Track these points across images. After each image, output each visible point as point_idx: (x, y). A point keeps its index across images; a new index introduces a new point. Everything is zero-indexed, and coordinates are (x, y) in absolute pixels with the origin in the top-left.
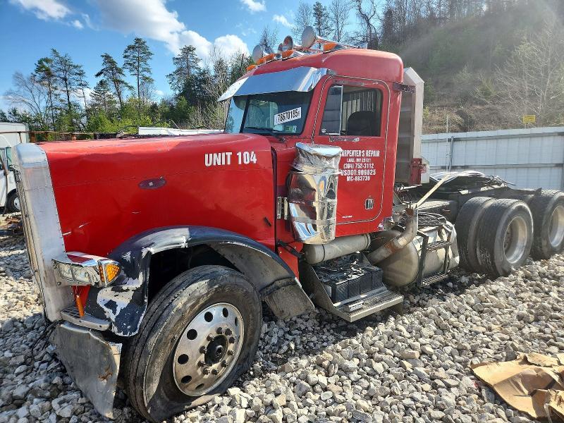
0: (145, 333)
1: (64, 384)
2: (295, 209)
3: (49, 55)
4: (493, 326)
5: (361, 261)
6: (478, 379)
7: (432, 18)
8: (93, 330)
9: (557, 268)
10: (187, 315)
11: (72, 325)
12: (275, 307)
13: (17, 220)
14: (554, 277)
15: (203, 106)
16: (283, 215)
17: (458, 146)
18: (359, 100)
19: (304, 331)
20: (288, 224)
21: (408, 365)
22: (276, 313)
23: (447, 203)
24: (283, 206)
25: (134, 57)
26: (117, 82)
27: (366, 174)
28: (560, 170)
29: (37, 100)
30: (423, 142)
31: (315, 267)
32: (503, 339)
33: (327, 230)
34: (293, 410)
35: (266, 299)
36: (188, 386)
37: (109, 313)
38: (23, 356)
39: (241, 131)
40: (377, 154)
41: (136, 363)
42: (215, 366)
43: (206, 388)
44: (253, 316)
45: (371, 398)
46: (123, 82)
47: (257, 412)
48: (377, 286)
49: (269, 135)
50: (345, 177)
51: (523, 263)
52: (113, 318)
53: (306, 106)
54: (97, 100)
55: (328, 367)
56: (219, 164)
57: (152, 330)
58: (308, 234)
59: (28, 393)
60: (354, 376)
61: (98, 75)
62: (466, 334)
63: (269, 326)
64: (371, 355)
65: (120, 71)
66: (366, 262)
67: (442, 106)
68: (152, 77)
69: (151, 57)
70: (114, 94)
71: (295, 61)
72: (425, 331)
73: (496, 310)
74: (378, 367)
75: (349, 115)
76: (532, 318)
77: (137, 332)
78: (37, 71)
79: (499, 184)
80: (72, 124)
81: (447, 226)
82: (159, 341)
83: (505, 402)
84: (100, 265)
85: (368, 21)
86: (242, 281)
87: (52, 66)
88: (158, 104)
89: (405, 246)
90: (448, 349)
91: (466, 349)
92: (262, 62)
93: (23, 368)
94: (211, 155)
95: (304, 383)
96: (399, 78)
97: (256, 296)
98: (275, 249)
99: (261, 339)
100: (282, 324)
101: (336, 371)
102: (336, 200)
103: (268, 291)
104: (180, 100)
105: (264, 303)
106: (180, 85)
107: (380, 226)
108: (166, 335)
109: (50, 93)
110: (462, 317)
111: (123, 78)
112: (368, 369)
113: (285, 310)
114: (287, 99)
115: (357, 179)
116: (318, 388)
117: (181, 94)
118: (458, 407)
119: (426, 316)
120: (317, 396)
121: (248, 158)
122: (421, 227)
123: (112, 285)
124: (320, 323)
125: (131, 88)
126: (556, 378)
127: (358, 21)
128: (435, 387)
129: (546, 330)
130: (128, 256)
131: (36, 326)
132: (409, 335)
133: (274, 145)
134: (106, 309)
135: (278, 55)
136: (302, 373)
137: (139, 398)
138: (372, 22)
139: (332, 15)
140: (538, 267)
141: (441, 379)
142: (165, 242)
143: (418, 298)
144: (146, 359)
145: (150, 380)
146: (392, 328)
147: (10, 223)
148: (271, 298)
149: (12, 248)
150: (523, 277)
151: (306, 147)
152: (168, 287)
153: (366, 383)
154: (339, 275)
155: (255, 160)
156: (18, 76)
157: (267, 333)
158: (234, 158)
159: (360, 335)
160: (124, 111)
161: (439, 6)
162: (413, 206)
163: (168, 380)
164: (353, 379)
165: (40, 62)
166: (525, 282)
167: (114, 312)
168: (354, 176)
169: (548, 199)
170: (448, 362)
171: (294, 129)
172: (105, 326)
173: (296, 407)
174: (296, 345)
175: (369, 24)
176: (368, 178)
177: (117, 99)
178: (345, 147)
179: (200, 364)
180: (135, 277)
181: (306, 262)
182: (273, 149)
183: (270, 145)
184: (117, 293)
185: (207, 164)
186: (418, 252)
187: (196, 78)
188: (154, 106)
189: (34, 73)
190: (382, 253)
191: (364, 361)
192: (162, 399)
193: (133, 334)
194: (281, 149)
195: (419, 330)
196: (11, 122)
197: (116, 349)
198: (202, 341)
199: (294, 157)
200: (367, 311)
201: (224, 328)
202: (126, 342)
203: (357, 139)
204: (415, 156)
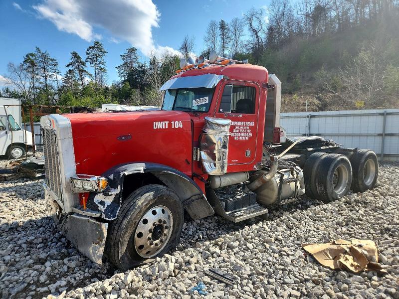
0: (121, 218)
1: (68, 253)
2: (204, 155)
3: (34, 51)
4: (320, 227)
5: (243, 189)
6: (305, 251)
7: (300, 33)
8: (92, 218)
9: (367, 197)
10: (143, 210)
11: (78, 215)
12: (191, 212)
13: (18, 164)
14: (365, 203)
15: (142, 89)
16: (197, 158)
17: (314, 120)
18: (244, 92)
19: (208, 229)
20: (200, 164)
21: (267, 246)
22: (192, 216)
23: (299, 156)
24: (197, 153)
25: (94, 54)
26: (81, 71)
27: (246, 136)
28: (381, 137)
29: (23, 82)
30: (282, 118)
31: (216, 190)
32: (324, 234)
33: (223, 167)
34: (201, 265)
35: (186, 207)
36: (141, 251)
37: (101, 208)
38: (41, 239)
39: (173, 109)
40: (252, 124)
41: (115, 234)
42: (157, 241)
43: (151, 255)
44: (178, 215)
45: (245, 261)
46: (85, 71)
47: (181, 265)
48: (253, 204)
49: (190, 112)
50: (233, 137)
51: (345, 194)
52: (103, 210)
53: (211, 95)
54: (66, 83)
55: (221, 245)
56: (161, 128)
57: (125, 217)
58: (211, 169)
59: (47, 257)
60: (236, 250)
61: (68, 66)
62: (304, 231)
63: (187, 225)
64: (246, 240)
65: (83, 63)
66: (247, 189)
67: (307, 93)
68: (105, 68)
69: (105, 54)
70: (79, 79)
71: (205, 70)
72: (279, 228)
73: (324, 219)
74: (250, 246)
75: (238, 100)
76: (344, 223)
77: (116, 218)
78: (24, 62)
79: (333, 145)
80: (48, 100)
81: (297, 169)
82: (128, 223)
83: (319, 263)
84: (99, 180)
85: (257, 34)
86: (173, 194)
87: (35, 59)
88: (109, 87)
89: (270, 180)
90: (291, 238)
91: (301, 237)
92: (186, 69)
93: (42, 245)
94: (157, 123)
95: (207, 252)
96: (266, 80)
97: (180, 204)
98: (192, 177)
99: (183, 232)
100: (195, 224)
101: (226, 247)
102: (228, 150)
103: (187, 202)
104: (125, 84)
105: (185, 210)
106: (125, 74)
107: (255, 167)
108: (132, 220)
109: (33, 78)
110: (303, 222)
111: (85, 69)
112: (244, 247)
113: (197, 214)
114: (200, 92)
115: (240, 138)
116: (215, 255)
117: (125, 81)
118: (292, 264)
119: (282, 221)
120: (214, 259)
121: (178, 125)
122: (280, 168)
123: (103, 192)
124: (218, 225)
125: (90, 75)
126: (348, 250)
127: (250, 33)
128: (281, 255)
129: (351, 230)
130: (112, 177)
131: (44, 225)
132: (269, 230)
133: (192, 118)
134: (99, 205)
135: (196, 66)
136: (206, 247)
137: (116, 254)
138: (259, 34)
139: (232, 29)
140: (355, 196)
141: (285, 252)
142: (133, 169)
143: (279, 213)
144: (121, 231)
145: (122, 245)
146: (260, 227)
147: (14, 165)
148: (189, 207)
149: (16, 181)
150: (344, 202)
151: (210, 119)
152: (133, 195)
153: (242, 254)
154: (230, 196)
155: (181, 126)
156: (11, 65)
157: (185, 229)
158: (170, 125)
159: (241, 231)
160: (86, 91)
161: (306, 25)
162: (277, 157)
163: (131, 247)
164: (235, 252)
165: (27, 56)
166: (345, 205)
167: (104, 207)
168: (239, 137)
169: (362, 154)
170: (290, 244)
171: (204, 109)
172: (98, 215)
173: (202, 264)
174: (203, 235)
175: (257, 36)
176: (247, 138)
177: (80, 82)
178: (233, 120)
179: (149, 239)
180: (116, 187)
181: (210, 188)
182: (192, 120)
183: (189, 117)
184: (106, 197)
185: (154, 128)
186: (277, 184)
187: (137, 70)
188: (107, 88)
189: (23, 63)
190: (257, 184)
191: (242, 243)
192: (127, 257)
193: (114, 219)
194: (196, 120)
195: (276, 228)
196: (5, 97)
197: (105, 227)
198: (150, 225)
199: (204, 125)
200: (246, 217)
201: (163, 220)
202: (110, 223)
203: (241, 116)
204: (277, 126)
